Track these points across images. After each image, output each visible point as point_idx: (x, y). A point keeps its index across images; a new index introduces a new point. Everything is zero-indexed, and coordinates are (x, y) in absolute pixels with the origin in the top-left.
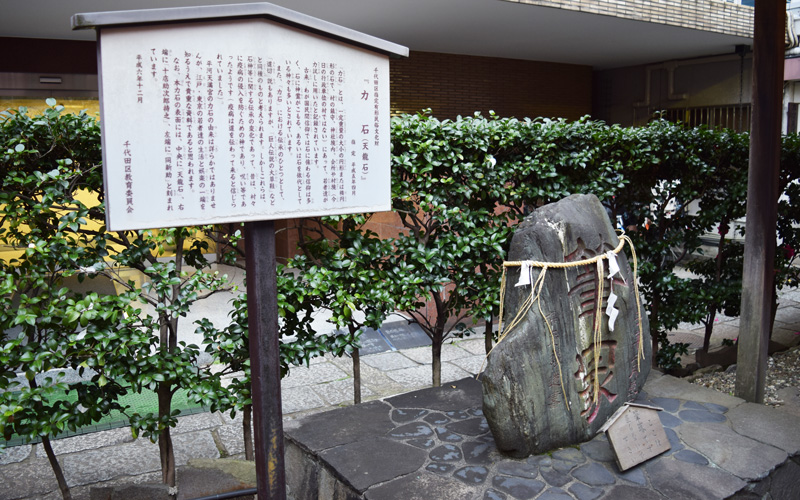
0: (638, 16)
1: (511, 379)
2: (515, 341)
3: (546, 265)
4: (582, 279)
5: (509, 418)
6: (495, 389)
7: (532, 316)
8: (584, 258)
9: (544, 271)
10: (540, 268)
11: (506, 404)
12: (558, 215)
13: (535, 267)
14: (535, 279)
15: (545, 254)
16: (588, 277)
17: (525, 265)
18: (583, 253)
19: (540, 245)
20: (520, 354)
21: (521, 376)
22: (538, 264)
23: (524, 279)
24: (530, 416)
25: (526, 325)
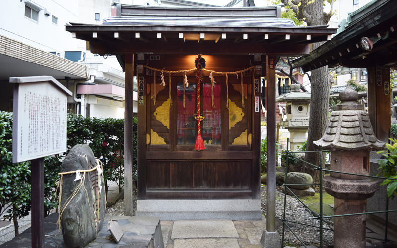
0: (30, 60)
1: (79, 216)
2: (79, 201)
3: (85, 171)
4: (92, 176)
5: (78, 233)
6: (74, 222)
7: (82, 191)
8: (92, 168)
9: (85, 174)
10: (83, 173)
11: (78, 227)
12: (83, 152)
13: (81, 173)
14: (82, 177)
15: (84, 167)
16: (93, 175)
17: (78, 172)
18: (91, 166)
19: (81, 164)
20: (81, 206)
21: (82, 215)
22: (82, 171)
23: (78, 177)
24: (84, 231)
25: (81, 195)
